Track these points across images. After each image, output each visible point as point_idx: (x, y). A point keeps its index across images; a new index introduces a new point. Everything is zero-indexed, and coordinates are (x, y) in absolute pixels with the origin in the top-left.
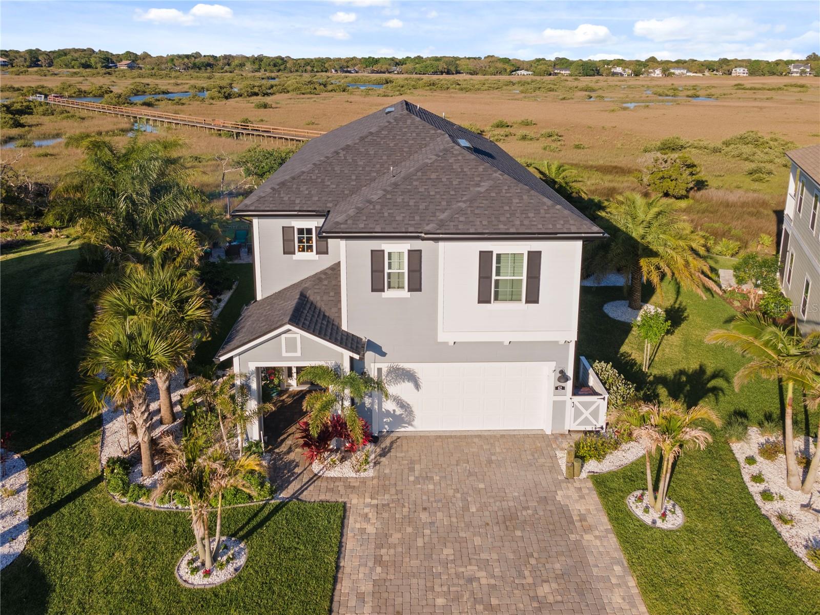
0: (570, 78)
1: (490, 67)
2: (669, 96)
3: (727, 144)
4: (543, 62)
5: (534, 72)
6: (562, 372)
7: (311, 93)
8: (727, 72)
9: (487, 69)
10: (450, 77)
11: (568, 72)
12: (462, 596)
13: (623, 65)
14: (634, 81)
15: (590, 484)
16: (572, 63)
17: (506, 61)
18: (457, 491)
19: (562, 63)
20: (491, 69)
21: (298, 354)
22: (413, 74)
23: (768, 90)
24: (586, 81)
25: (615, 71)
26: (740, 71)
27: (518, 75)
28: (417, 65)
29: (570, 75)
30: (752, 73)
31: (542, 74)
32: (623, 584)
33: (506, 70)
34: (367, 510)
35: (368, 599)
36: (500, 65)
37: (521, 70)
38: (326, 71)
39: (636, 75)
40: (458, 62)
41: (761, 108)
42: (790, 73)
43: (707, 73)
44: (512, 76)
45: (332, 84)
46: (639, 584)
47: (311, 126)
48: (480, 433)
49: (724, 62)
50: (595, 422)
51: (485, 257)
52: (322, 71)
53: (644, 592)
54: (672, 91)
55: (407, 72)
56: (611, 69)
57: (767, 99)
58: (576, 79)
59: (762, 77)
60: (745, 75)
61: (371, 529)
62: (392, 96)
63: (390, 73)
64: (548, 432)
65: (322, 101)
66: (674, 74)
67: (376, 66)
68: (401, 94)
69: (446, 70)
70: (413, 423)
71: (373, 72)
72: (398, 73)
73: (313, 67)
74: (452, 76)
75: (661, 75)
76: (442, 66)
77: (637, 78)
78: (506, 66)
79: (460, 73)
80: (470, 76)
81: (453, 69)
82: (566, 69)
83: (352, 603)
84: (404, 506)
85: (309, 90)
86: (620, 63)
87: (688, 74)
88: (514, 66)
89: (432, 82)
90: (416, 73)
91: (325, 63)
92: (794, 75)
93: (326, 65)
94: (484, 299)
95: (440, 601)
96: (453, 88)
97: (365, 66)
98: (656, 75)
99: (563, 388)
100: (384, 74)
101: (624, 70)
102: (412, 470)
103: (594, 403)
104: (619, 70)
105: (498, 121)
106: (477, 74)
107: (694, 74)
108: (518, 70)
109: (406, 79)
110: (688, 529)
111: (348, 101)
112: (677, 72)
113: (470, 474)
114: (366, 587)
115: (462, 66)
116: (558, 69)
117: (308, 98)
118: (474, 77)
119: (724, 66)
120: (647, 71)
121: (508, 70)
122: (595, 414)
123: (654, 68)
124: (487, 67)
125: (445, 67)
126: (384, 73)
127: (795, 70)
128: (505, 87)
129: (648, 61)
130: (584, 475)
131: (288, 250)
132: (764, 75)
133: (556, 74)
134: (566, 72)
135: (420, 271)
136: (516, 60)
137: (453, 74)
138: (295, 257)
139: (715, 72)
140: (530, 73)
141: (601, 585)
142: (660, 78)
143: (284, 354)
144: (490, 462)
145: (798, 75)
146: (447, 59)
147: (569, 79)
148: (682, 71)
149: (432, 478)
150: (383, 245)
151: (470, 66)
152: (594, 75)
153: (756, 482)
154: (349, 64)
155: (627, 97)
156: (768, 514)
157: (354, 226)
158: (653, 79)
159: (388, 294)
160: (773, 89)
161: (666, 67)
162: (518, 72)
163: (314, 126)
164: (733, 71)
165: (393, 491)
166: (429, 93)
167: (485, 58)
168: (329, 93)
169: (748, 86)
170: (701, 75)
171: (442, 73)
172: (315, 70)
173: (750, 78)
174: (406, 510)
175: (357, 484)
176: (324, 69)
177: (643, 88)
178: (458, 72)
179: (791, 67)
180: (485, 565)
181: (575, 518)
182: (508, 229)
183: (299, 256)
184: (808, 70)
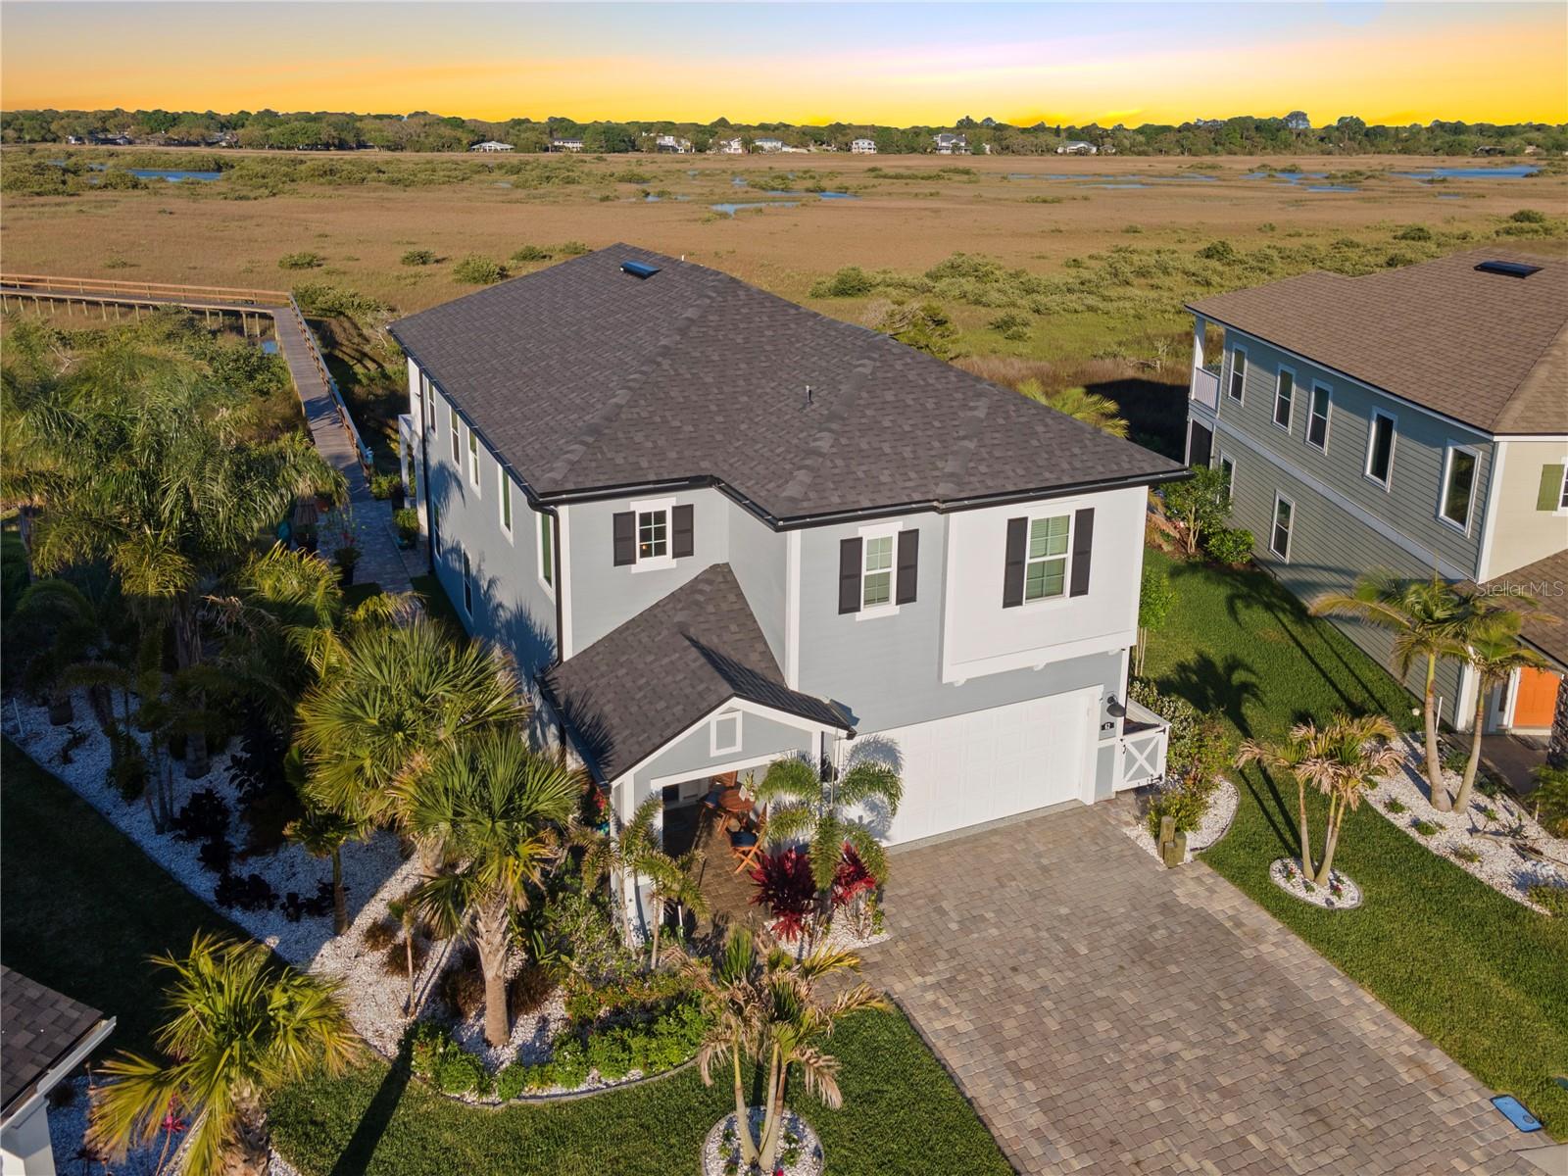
0: (588, 157)
1: (427, 136)
2: (777, 190)
3: (935, 276)
4: (529, 125)
5: (515, 145)
6: (1111, 700)
7: (56, 192)
8: (844, 146)
9: (422, 139)
10: (348, 155)
11: (579, 145)
12: (1178, 1088)
13: (675, 132)
14: (700, 162)
15: (1206, 869)
16: (584, 128)
17: (457, 123)
18: (1035, 927)
19: (561, 127)
20: (431, 139)
21: (738, 748)
22: (263, 147)
23: (922, 178)
24: (620, 162)
25: (663, 143)
26: (863, 146)
27: (485, 150)
28: (272, 131)
29: (584, 150)
30: (882, 149)
31: (532, 148)
32: (1359, 1004)
33: (459, 141)
34: (930, 996)
35: (1053, 1135)
36: (447, 132)
37: (489, 141)
38: (54, 141)
39: (700, 151)
40: (358, 124)
41: (936, 211)
42: (937, 148)
43: (813, 148)
44: (475, 153)
45: (92, 170)
46: (1381, 998)
47: (118, 271)
48: (992, 827)
49: (838, 128)
50: (1150, 770)
51: (1017, 528)
52: (44, 140)
53: (1393, 1006)
54: (780, 181)
55: (250, 144)
56: (655, 139)
57: (931, 195)
58: (600, 159)
59: (898, 156)
60: (872, 151)
61: (963, 1026)
62: (255, 199)
63: (209, 144)
64: (1090, 801)
65: (93, 210)
66: (762, 148)
67: (175, 129)
68: (274, 195)
69: (336, 142)
70: (887, 834)
71: (169, 142)
72: (230, 146)
73: (21, 130)
74: (351, 153)
75: (740, 151)
76: (326, 133)
77: (703, 156)
78: (459, 133)
79: (366, 147)
80: (390, 153)
81: (350, 138)
82: (574, 138)
83: (1036, 1150)
84: (981, 975)
85: (50, 187)
86: (668, 128)
87: (785, 149)
88: (477, 134)
89: (327, 167)
90: (271, 147)
91: (48, 123)
92: (944, 152)
93: (54, 127)
94: (1012, 598)
95: (1155, 1105)
96: (374, 180)
97: (148, 130)
98: (732, 151)
99: (1112, 725)
100: (196, 149)
101: (678, 142)
102: (941, 912)
103: (1151, 739)
104: (669, 141)
105: (523, 247)
106: (402, 150)
107: (794, 150)
108: (483, 141)
109: (265, 160)
110: (1371, 901)
111: (164, 212)
112: (767, 145)
113: (1035, 897)
114: (1035, 1119)
115: (370, 130)
116: (559, 140)
117: (58, 205)
118: (398, 154)
119: (838, 136)
120: (718, 143)
121: (465, 142)
122: (1152, 759)
123: (730, 139)
124: (422, 135)
125: (334, 134)
126: (196, 144)
127: (944, 144)
128: (476, 177)
129: (714, 125)
130: (1188, 857)
131: (623, 556)
132: (900, 152)
133: (557, 149)
134: (575, 145)
135: (915, 567)
136: (476, 121)
137: (351, 148)
138: (634, 569)
139: (824, 146)
140: (509, 147)
141: (1335, 1014)
142: (740, 155)
143: (714, 752)
144: (1045, 870)
145: (949, 152)
146: (333, 119)
147: (587, 159)
148: (774, 144)
149: (983, 919)
150: (860, 529)
151: (385, 134)
152: (627, 151)
153: (1397, 813)
154: (109, 125)
155: (712, 193)
156: (1441, 852)
157: (825, 502)
158: (731, 158)
159: (867, 613)
160: (929, 178)
161: (749, 135)
162: (483, 145)
163: (127, 270)
164: (854, 146)
165: (944, 955)
166: (329, 190)
167: (410, 116)
168: (98, 192)
169: (892, 172)
170: (804, 151)
171: (327, 147)
172: (28, 137)
173: (880, 156)
174: (987, 979)
175: (878, 958)
176: (49, 136)
177: (725, 176)
178: (362, 145)
179: (938, 139)
180: (1167, 1029)
181: (1228, 924)
182: (1059, 479)
183: (643, 565)
184: (963, 144)
